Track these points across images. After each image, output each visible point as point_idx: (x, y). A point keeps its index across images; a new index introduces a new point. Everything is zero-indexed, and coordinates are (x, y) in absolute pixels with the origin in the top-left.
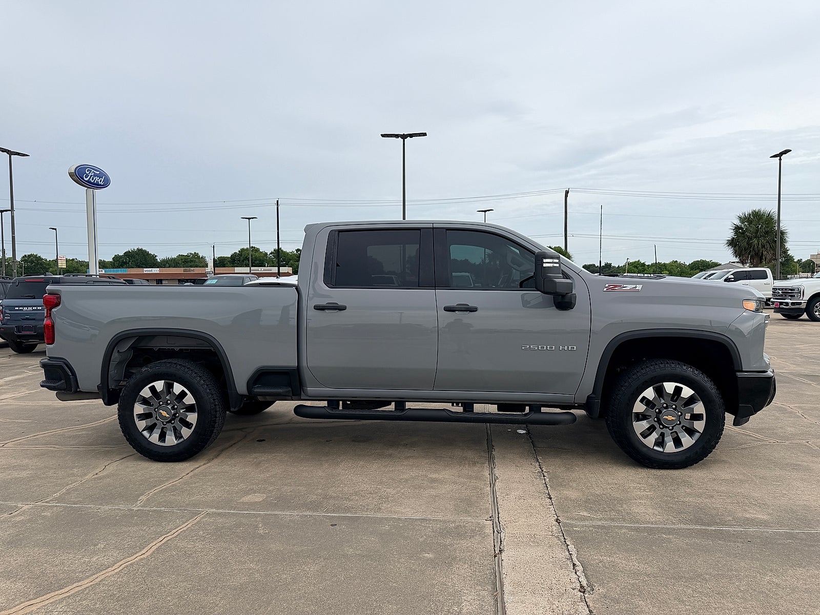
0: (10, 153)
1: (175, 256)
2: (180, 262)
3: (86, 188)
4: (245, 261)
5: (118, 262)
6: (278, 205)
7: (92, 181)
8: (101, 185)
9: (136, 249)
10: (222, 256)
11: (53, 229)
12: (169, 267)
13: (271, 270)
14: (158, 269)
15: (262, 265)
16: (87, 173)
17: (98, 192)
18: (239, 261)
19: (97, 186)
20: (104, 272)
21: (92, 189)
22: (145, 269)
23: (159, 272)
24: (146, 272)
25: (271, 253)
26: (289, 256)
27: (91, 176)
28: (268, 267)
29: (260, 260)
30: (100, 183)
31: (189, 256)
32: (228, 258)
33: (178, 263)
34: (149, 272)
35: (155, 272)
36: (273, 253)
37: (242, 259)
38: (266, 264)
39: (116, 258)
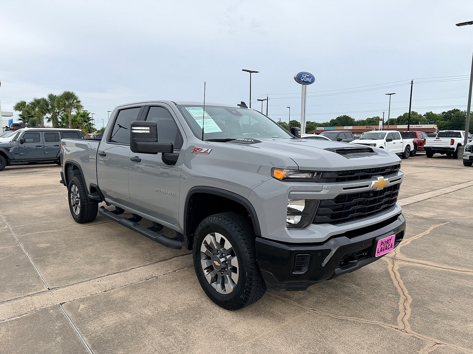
0: (251, 72)
1: (365, 119)
2: (366, 123)
3: (302, 85)
4: (406, 121)
5: (332, 123)
6: (412, 83)
7: (305, 81)
8: (310, 82)
9: (343, 115)
10: (392, 118)
11: (288, 107)
12: (360, 125)
13: (421, 127)
14: (352, 127)
15: (417, 123)
16: (303, 76)
17: (308, 86)
18: (402, 121)
19: (308, 83)
20: (323, 129)
21: (305, 85)
22: (345, 127)
23: (352, 129)
24: (345, 129)
25: (424, 115)
26: (437, 117)
27: (305, 78)
28: (420, 124)
29: (416, 120)
30: (309, 81)
31: (373, 119)
32: (396, 119)
33: (365, 123)
34: (346, 129)
35: (350, 128)
36: (426, 115)
37: (404, 119)
38: (420, 123)
39: (332, 121)
